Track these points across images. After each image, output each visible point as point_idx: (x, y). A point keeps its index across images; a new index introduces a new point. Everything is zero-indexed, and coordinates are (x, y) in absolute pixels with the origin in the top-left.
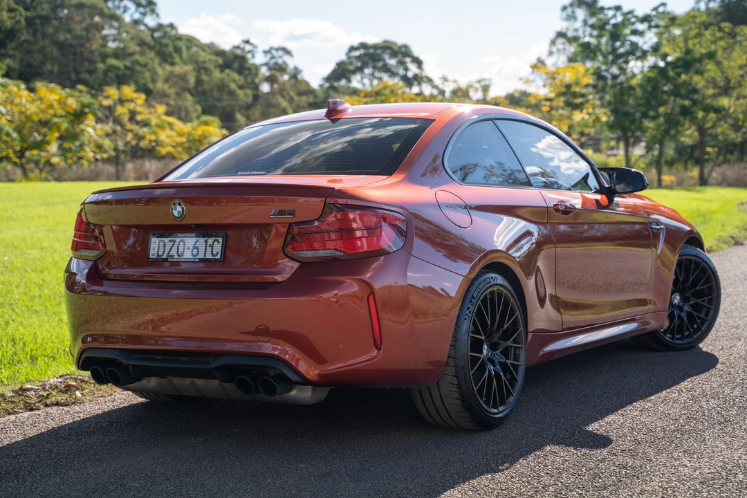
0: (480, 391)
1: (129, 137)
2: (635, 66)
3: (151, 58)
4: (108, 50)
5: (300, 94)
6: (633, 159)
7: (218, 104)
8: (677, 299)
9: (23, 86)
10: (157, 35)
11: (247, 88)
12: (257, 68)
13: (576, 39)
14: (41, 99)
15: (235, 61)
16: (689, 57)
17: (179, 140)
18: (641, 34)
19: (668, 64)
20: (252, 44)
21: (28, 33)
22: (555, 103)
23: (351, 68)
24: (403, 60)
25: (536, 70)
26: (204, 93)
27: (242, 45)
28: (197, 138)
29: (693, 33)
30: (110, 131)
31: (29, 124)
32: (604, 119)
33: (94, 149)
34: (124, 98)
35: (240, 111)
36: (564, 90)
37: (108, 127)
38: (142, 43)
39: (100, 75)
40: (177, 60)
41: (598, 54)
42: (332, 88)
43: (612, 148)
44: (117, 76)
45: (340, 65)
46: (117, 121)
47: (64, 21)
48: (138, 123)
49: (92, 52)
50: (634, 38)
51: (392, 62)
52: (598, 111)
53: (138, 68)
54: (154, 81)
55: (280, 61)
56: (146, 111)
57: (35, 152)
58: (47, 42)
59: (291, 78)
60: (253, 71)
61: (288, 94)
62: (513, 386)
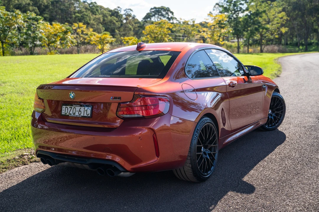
0: (201, 168)
1: (82, 39)
2: (241, 15)
3: (89, 13)
4: (76, 11)
5: (135, 23)
6: (240, 45)
7: (110, 27)
8: (270, 112)
9: (49, 24)
10: (91, 5)
11: (119, 22)
12: (122, 15)
13: (222, 6)
14: (54, 28)
15: (115, 13)
16: (258, 12)
17: (97, 39)
18: (243, 4)
19: (251, 14)
20: (120, 8)
21: (52, 6)
22: (215, 27)
23: (151, 15)
24: (168, 12)
25: (209, 16)
26: (105, 24)
27: (117, 8)
28: (102, 38)
29: (259, 4)
30: (76, 37)
31: (51, 35)
32: (231, 31)
33: (71, 43)
34: (80, 27)
35: (117, 29)
36: (218, 22)
37: (75, 36)
38: (86, 8)
39: (74, 19)
40: (97, 13)
41: (229, 11)
42: (145, 21)
43: (232, 40)
44: (79, 19)
45: (148, 14)
46: (78, 34)
47: (63, 2)
48: (84, 34)
49: (71, 12)
50: (241, 6)
51: (164, 13)
52: (229, 29)
53: (85, 16)
54: (90, 20)
55: (129, 13)
56: (87, 31)
57: (53, 44)
58: (57, 9)
59: (132, 18)
60: (121, 17)
61: (132, 24)
62: (213, 162)
